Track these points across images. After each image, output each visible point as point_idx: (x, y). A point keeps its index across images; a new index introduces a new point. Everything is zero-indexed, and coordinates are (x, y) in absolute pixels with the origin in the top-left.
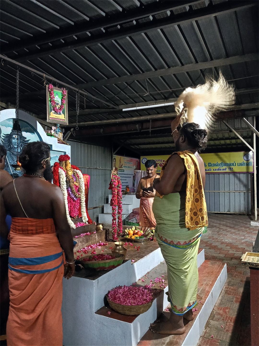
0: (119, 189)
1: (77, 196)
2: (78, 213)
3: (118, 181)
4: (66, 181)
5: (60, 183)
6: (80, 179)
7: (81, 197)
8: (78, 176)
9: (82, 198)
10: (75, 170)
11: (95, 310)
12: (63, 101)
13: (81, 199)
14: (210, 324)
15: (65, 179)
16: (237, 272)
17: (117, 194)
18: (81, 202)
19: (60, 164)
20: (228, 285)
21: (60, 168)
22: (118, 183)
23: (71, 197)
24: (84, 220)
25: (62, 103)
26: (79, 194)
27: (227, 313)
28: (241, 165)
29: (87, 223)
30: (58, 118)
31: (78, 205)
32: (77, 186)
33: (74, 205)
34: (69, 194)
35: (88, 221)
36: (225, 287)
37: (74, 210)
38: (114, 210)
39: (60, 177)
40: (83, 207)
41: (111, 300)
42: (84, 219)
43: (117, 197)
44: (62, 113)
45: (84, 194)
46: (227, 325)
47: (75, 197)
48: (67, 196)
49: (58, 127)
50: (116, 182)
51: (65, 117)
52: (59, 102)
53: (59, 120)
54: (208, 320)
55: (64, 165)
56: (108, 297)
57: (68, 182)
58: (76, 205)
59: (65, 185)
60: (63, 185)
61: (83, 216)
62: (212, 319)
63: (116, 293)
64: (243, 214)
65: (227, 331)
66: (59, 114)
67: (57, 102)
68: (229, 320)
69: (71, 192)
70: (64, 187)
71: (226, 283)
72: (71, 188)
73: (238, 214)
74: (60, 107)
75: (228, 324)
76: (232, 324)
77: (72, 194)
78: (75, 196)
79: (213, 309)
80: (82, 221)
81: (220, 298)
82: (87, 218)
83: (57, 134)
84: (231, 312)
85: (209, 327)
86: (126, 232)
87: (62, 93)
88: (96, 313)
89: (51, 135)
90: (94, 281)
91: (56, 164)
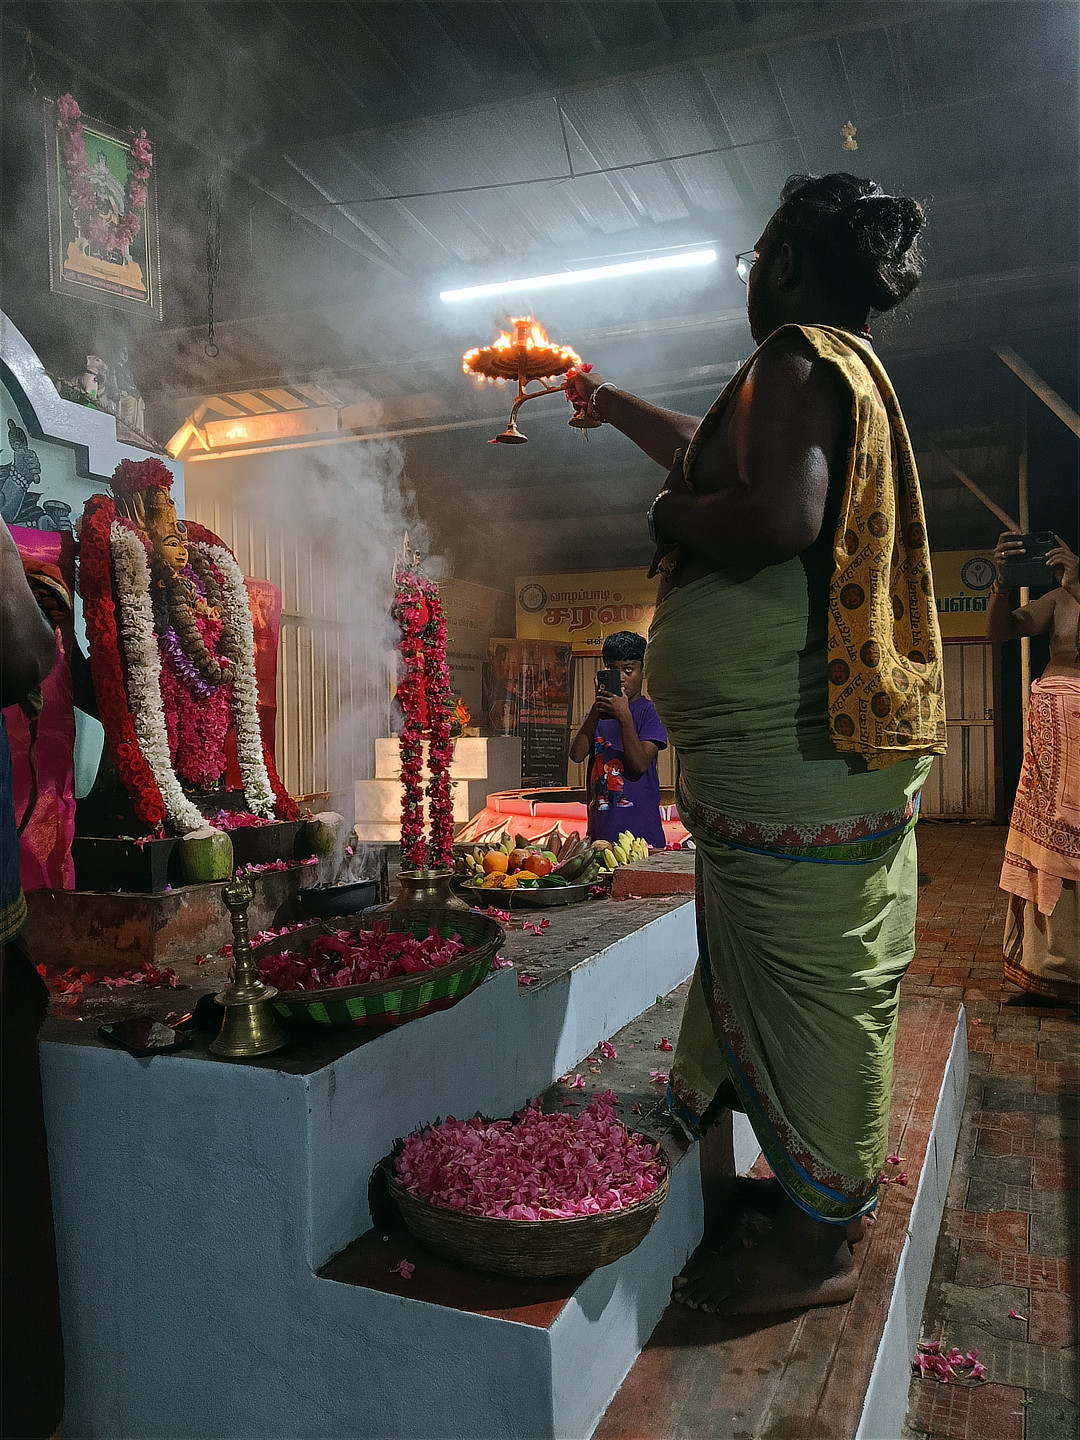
0: (434, 646)
1: (211, 670)
2: (222, 765)
3: (428, 606)
4: (153, 591)
5: (117, 600)
6: (229, 589)
7: (237, 685)
8: (219, 577)
9: (241, 691)
10: (203, 545)
11: (312, 1255)
12: (133, 193)
13: (238, 695)
14: (949, 1306)
15: (145, 576)
16: (1006, 1049)
17: (426, 672)
18: (238, 711)
19: (123, 508)
20: (984, 1104)
21: (116, 523)
22: (431, 611)
23: (180, 680)
24: (253, 803)
25: (129, 202)
26: (224, 665)
27: (1020, 1242)
28: (952, 607)
29: (272, 816)
30: (110, 279)
31: (223, 725)
32: (209, 625)
33: (199, 722)
34: (169, 663)
35: (275, 809)
36: (968, 1115)
37: (202, 748)
38: (413, 748)
39: (118, 566)
40: (248, 737)
41: (417, 1190)
42: (257, 797)
43: (426, 684)
44: (130, 258)
45: (254, 670)
46: (1036, 1307)
47: (201, 676)
48: (160, 667)
49: (118, 368)
50: (418, 605)
51: (144, 280)
52: (111, 198)
53: (116, 289)
54: (930, 1287)
55: (140, 515)
56: (396, 1173)
57: (164, 592)
58: (208, 721)
59: (148, 612)
60: (137, 609)
61: (249, 779)
62: (951, 1278)
63: (444, 1150)
64: (961, 821)
65: (1047, 1336)
66: (112, 261)
67: (103, 197)
68: (1040, 1279)
69: (179, 652)
70: (141, 621)
71: (968, 1098)
72: (182, 629)
73: (937, 820)
74: (120, 222)
75: (1040, 1297)
76: (1062, 1298)
77: (186, 659)
78: (205, 673)
79: (943, 1226)
80: (245, 807)
81: (961, 1168)
82: (268, 790)
83: (117, 402)
84: (1037, 1234)
85: (947, 1321)
86: (470, 868)
87: (128, 154)
88: (320, 1272)
89: (83, 400)
90: (306, 1079)
91: (96, 501)
